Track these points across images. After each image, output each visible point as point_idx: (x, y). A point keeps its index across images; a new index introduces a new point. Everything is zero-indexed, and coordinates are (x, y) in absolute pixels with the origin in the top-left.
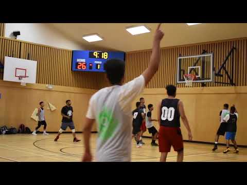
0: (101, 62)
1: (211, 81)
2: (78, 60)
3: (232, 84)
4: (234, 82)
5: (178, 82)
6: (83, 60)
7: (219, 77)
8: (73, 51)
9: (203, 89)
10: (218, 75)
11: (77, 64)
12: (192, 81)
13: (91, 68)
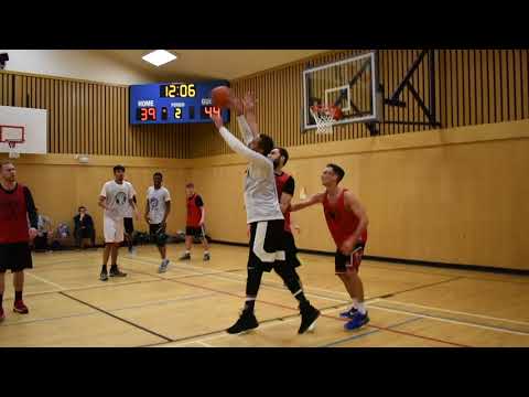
0: (183, 105)
1: (374, 117)
2: (140, 104)
3: (433, 124)
4: (438, 120)
5: (307, 127)
6: (150, 103)
7: (396, 108)
8: (130, 87)
9: (373, 143)
10: (394, 102)
11: (139, 111)
12: (332, 122)
13: (164, 116)
